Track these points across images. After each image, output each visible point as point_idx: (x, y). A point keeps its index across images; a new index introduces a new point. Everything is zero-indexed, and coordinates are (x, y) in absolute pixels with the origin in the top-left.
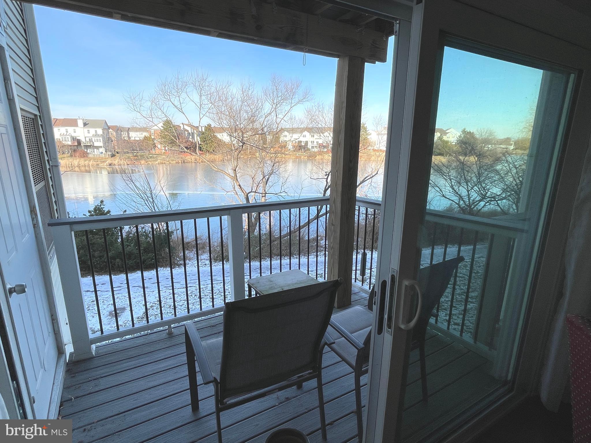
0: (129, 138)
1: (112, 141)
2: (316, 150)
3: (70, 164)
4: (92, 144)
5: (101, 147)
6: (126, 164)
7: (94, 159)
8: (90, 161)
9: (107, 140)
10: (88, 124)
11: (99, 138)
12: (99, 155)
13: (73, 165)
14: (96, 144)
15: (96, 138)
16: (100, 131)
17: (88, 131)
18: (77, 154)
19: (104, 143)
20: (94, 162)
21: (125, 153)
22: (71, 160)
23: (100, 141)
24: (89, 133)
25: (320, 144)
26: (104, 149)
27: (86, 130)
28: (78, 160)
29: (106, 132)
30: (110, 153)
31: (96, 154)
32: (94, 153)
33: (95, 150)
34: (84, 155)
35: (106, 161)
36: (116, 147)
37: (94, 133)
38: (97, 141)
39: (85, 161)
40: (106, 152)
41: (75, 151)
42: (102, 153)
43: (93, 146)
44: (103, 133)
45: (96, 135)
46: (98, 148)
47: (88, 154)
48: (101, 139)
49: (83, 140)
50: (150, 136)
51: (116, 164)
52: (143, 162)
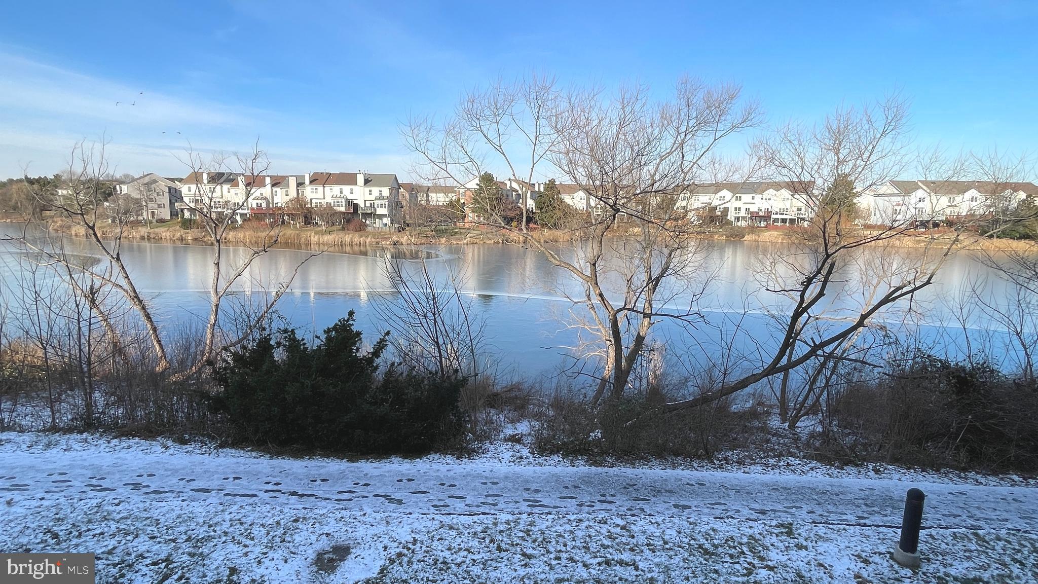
0: (428, 201)
1: (402, 207)
2: (743, 224)
3: (340, 240)
4: (373, 211)
5: (385, 216)
6: (418, 243)
7: (374, 235)
8: (367, 237)
9: (395, 205)
10: (371, 180)
11: (383, 203)
12: (382, 228)
13: (344, 243)
14: (380, 211)
15: (379, 203)
16: (386, 192)
17: (370, 191)
18: (352, 226)
19: (391, 211)
20: (373, 239)
21: (418, 226)
22: (341, 234)
23: (385, 207)
24: (370, 194)
25: (752, 213)
26: (389, 219)
27: (367, 189)
28: (350, 236)
29: (394, 192)
30: (396, 226)
31: (377, 226)
32: (374, 225)
33: (377, 220)
35: (391, 238)
36: (407, 217)
37: (378, 194)
38: (381, 207)
39: (361, 237)
40: (391, 223)
41: (347, 221)
42: (386, 224)
43: (375, 214)
44: (390, 194)
45: (381, 197)
46: (381, 217)
47: (367, 226)
48: (387, 203)
49: (362, 205)
50: (459, 199)
51: (404, 242)
52: (443, 240)
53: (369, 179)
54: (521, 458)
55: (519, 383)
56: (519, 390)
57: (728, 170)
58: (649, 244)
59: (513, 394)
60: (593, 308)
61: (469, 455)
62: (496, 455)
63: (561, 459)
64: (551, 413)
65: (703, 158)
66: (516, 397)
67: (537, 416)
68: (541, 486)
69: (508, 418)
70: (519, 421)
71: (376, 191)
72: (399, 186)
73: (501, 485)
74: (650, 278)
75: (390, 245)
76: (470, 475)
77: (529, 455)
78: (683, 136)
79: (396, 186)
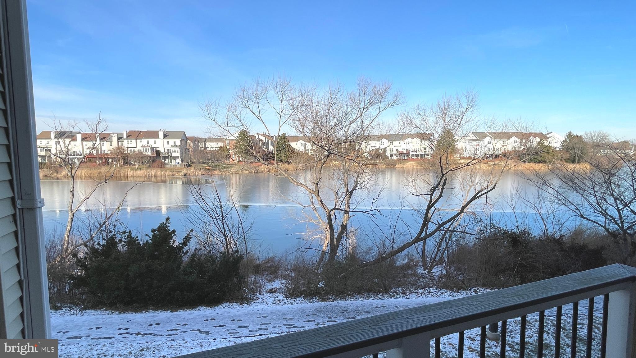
0: (206, 148)
1: (189, 152)
2: (395, 158)
3: (148, 174)
4: (170, 154)
5: (178, 157)
6: (200, 174)
7: (171, 170)
8: (166, 171)
9: (184, 150)
10: (168, 135)
11: (176, 149)
12: (176, 165)
13: (151, 175)
14: (174, 155)
15: (174, 149)
16: (178, 142)
17: (168, 142)
18: (155, 165)
19: (182, 153)
20: (170, 172)
21: (200, 163)
22: (149, 170)
23: (178, 152)
24: (168, 144)
25: (400, 151)
26: (181, 159)
27: (165, 141)
28: (155, 171)
29: (183, 142)
30: (186, 163)
31: (173, 164)
32: (171, 164)
33: (173, 160)
34: (162, 166)
35: (182, 171)
36: (192, 157)
37: (173, 144)
38: (175, 152)
39: (162, 171)
40: (182, 162)
41: (153, 161)
42: (179, 163)
43: (171, 157)
44: (181, 143)
45: (175, 146)
46: (175, 158)
47: (165, 164)
48: (179, 149)
49: (162, 151)
50: (226, 146)
51: (191, 174)
52: (217, 172)
53: (167, 135)
54: (279, 301)
55: (273, 258)
56: (273, 262)
57: (387, 129)
58: (346, 171)
59: (269, 265)
60: (315, 209)
61: (248, 301)
62: (264, 301)
63: (303, 299)
64: (293, 274)
65: (373, 122)
66: (271, 267)
67: (284, 277)
68: (294, 316)
69: (267, 280)
70: (273, 281)
71: (171, 142)
72: (187, 139)
73: (269, 317)
74: (348, 191)
75: (182, 175)
76: (250, 314)
77: (284, 299)
78: (362, 110)
79: (185, 138)
